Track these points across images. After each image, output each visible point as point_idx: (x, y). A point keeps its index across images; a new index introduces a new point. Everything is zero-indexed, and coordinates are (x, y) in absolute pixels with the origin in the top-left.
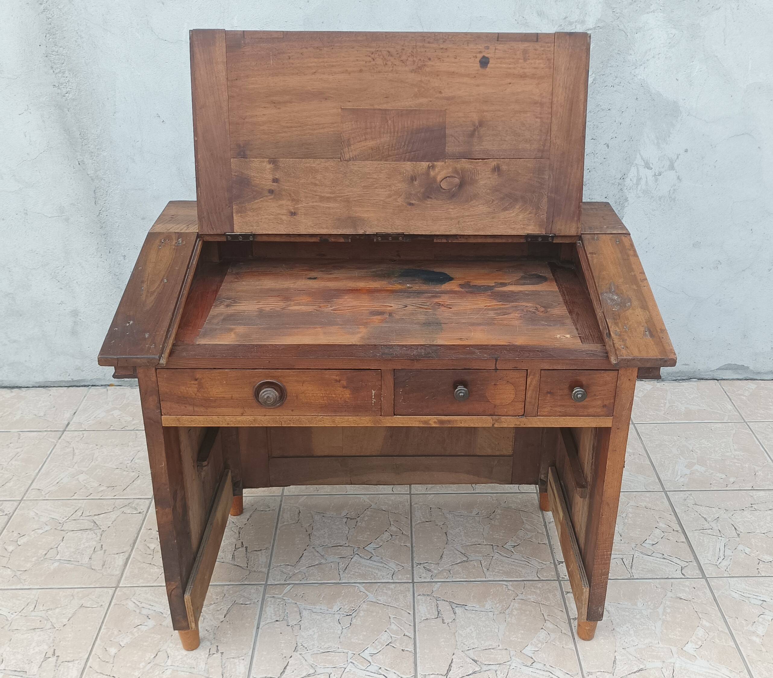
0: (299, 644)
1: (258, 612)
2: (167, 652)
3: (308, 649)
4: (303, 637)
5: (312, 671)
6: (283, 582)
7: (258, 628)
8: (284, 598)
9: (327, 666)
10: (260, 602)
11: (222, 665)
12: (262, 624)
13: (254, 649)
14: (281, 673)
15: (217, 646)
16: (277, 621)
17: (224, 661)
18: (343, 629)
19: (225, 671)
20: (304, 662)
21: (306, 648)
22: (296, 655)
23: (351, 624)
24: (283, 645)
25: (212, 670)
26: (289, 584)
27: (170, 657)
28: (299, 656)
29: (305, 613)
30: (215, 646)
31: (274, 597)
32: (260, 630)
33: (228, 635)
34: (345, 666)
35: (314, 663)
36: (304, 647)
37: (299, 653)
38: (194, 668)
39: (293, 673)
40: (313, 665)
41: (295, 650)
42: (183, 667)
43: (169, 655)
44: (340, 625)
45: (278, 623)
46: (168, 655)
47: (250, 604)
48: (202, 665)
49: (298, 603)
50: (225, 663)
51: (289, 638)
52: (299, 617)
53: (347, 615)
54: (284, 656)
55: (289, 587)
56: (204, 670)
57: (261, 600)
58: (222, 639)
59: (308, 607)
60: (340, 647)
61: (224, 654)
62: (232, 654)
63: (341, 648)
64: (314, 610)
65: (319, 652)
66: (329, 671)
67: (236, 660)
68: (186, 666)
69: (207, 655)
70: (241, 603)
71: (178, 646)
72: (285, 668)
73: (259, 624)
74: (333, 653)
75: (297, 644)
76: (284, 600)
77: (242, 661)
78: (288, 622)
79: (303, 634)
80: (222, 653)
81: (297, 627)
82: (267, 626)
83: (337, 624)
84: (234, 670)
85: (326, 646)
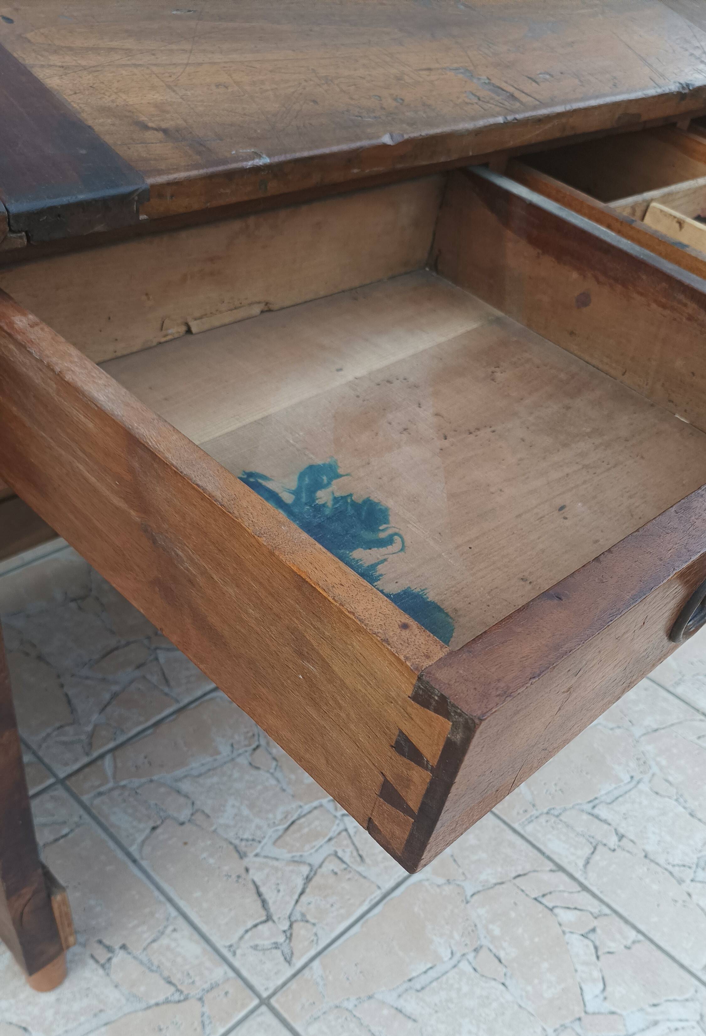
0: (237, 842)
1: (104, 836)
2: (11, 1023)
3: (258, 839)
4: (227, 826)
5: (305, 870)
6: (86, 760)
7: (134, 861)
8: (123, 783)
9: (317, 844)
10: (86, 817)
11: (149, 968)
12: (133, 849)
13: (170, 900)
14: (263, 906)
15: (100, 942)
16: (154, 828)
17: (145, 959)
18: (272, 774)
19: (166, 974)
20: (275, 863)
21: (253, 840)
22: (250, 861)
23: (275, 759)
24: (211, 861)
25: (142, 989)
26: (102, 757)
27: (30, 1028)
28: (257, 860)
29: (186, 786)
30: (96, 945)
31: (100, 794)
32: (144, 863)
33: (98, 909)
34: (341, 827)
35: (294, 854)
36: (247, 840)
37: (251, 855)
38: (101, 1011)
39: (281, 894)
40: (296, 859)
41: (242, 855)
42: (80, 1024)
43: (24, 1025)
44: (261, 772)
45: (159, 831)
46: (20, 1027)
47: (72, 831)
48: (112, 995)
49: (155, 778)
50: (150, 960)
51: (209, 842)
52: (182, 800)
53: (255, 749)
54: (234, 877)
55: (108, 761)
56: (128, 1000)
57: (82, 812)
58: (94, 922)
59: (179, 772)
60: (301, 804)
61: (128, 945)
62: (145, 936)
63: (306, 804)
64: (195, 773)
65: (280, 833)
66: (328, 849)
67: (164, 941)
68: (82, 1019)
69: (101, 971)
70: (52, 838)
71: (22, 996)
72: (259, 894)
73: (129, 854)
74: (303, 820)
75: (231, 843)
76: (124, 787)
77: (175, 935)
78: (175, 819)
79: (221, 821)
80: (123, 947)
81: (199, 818)
82: (147, 849)
83: (254, 772)
84: (179, 960)
85: (279, 816)
